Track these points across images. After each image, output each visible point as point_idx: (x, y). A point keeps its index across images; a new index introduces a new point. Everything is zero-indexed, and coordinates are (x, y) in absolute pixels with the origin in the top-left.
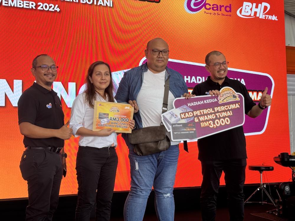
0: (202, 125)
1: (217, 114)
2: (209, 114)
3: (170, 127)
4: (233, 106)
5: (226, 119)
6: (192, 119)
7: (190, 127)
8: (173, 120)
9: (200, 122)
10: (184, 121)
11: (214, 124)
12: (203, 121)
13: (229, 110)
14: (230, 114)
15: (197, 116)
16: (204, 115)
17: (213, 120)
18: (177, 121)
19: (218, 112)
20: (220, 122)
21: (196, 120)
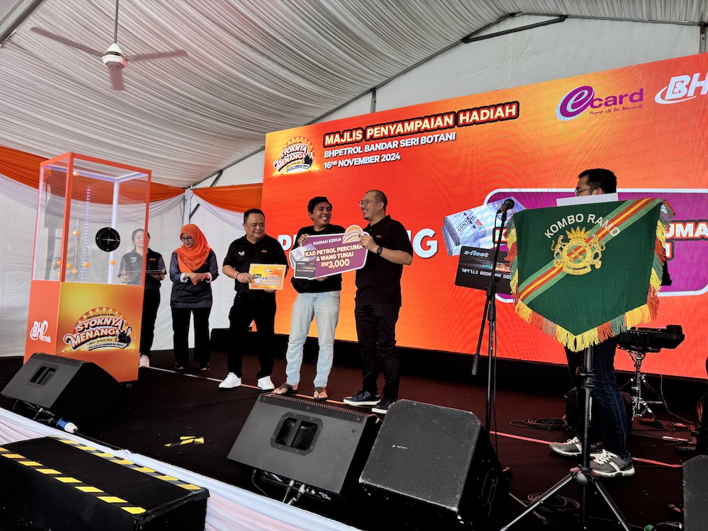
0: (323, 264)
1: (338, 255)
2: (330, 254)
3: (295, 264)
4: (356, 247)
5: (346, 260)
6: (314, 258)
7: (311, 266)
8: (297, 259)
9: (321, 261)
10: (307, 260)
11: (333, 264)
12: (323, 261)
13: (351, 251)
14: (351, 255)
15: (319, 255)
16: (326, 255)
17: (333, 260)
18: (301, 259)
19: (340, 252)
20: (339, 263)
21: (318, 260)
